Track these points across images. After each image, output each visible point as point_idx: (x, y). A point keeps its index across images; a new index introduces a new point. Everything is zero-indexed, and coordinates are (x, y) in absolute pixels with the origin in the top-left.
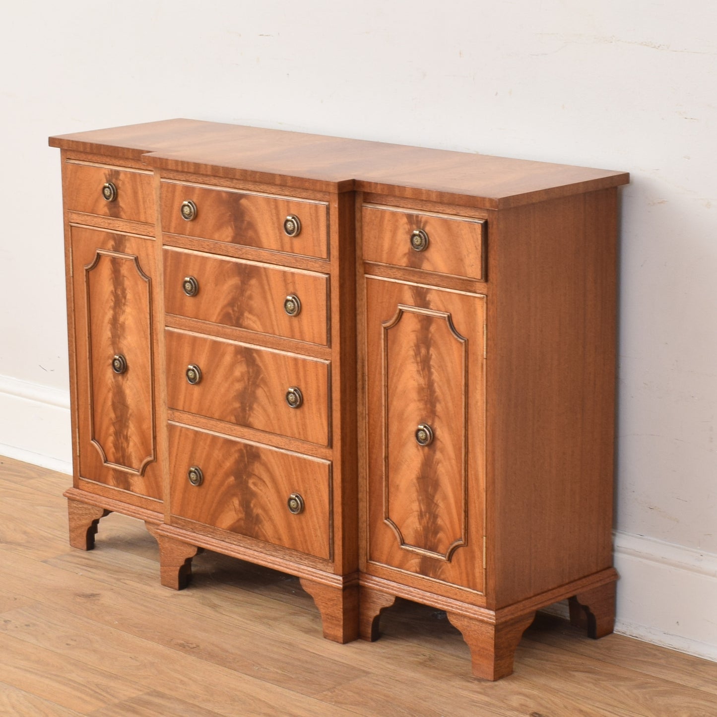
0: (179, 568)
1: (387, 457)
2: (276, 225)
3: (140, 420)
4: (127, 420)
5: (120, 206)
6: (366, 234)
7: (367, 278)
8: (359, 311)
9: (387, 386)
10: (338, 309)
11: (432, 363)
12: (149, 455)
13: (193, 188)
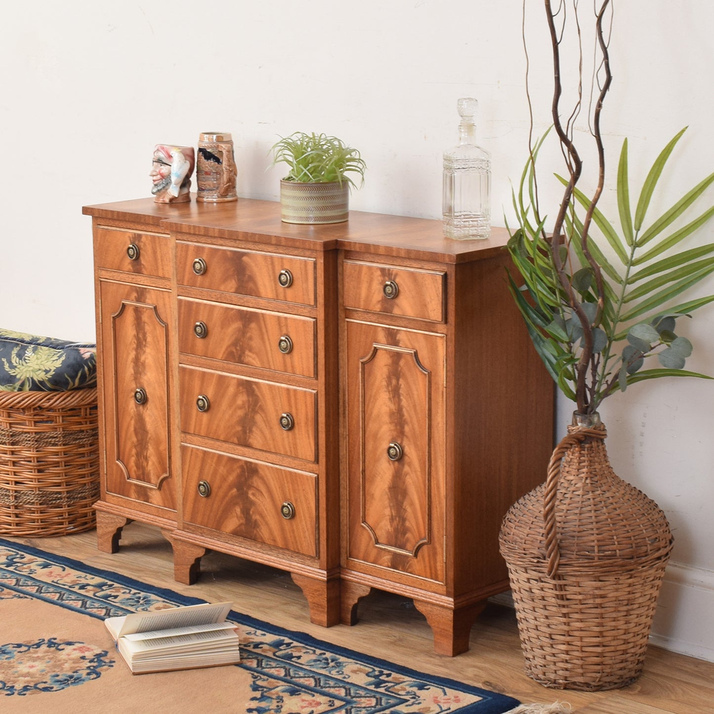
0: (189, 566)
1: (364, 471)
2: (272, 278)
3: (158, 443)
4: (147, 443)
5: (141, 264)
6: (346, 284)
7: (347, 321)
8: (341, 349)
9: (364, 412)
10: (324, 347)
11: (401, 391)
12: (164, 471)
13: (203, 248)
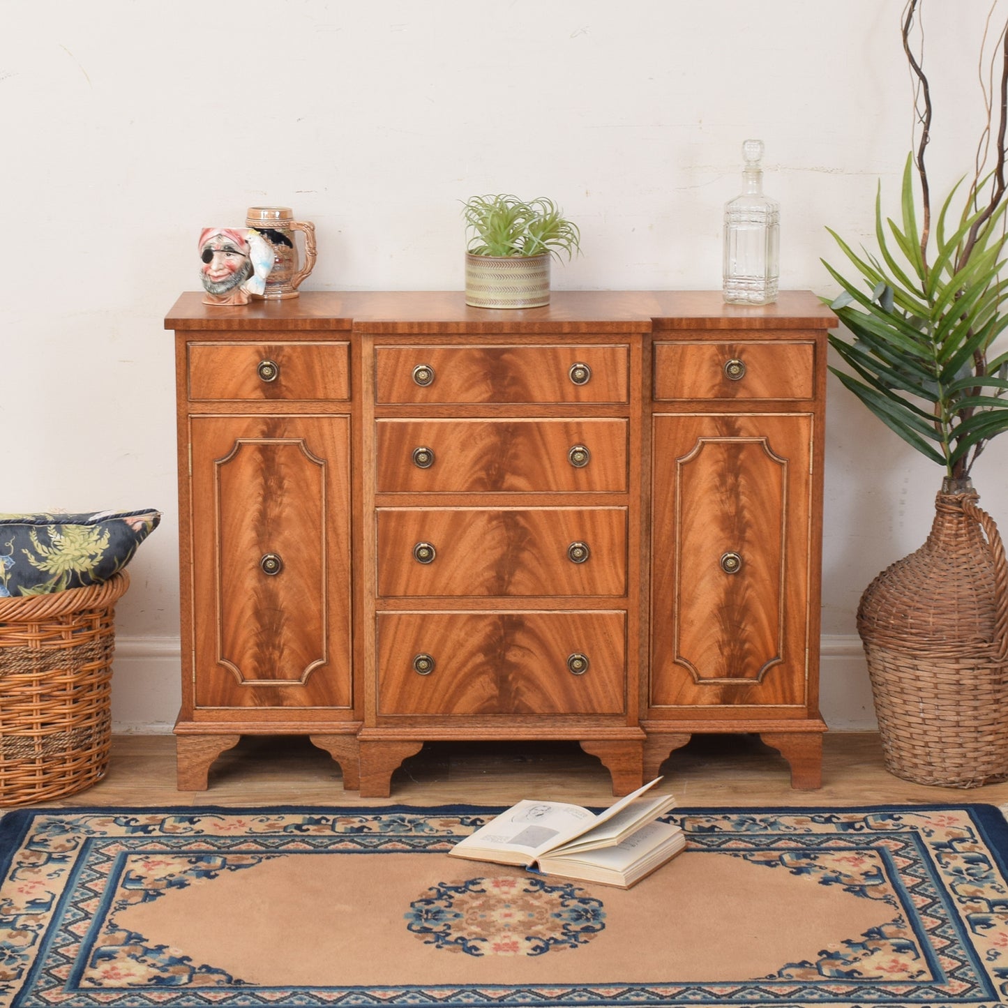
0: (391, 772)
1: (680, 595)
2: (554, 376)
3: (302, 623)
4: (279, 626)
5: (284, 387)
7: (656, 417)
9: (681, 523)
10: (640, 452)
11: (741, 489)
13: (433, 350)
